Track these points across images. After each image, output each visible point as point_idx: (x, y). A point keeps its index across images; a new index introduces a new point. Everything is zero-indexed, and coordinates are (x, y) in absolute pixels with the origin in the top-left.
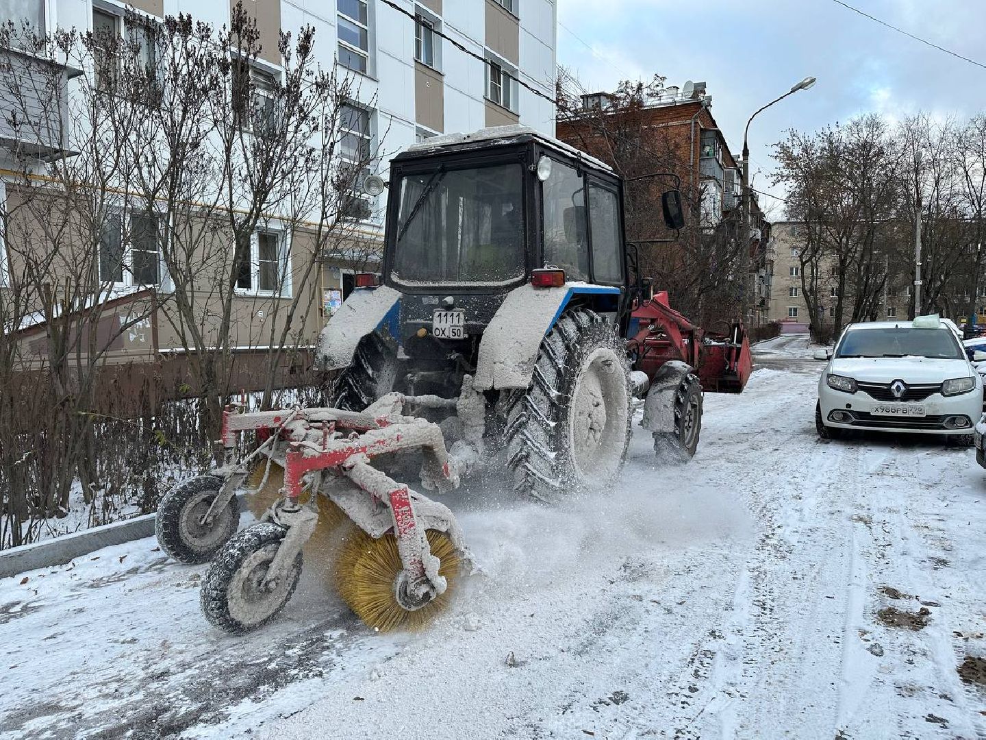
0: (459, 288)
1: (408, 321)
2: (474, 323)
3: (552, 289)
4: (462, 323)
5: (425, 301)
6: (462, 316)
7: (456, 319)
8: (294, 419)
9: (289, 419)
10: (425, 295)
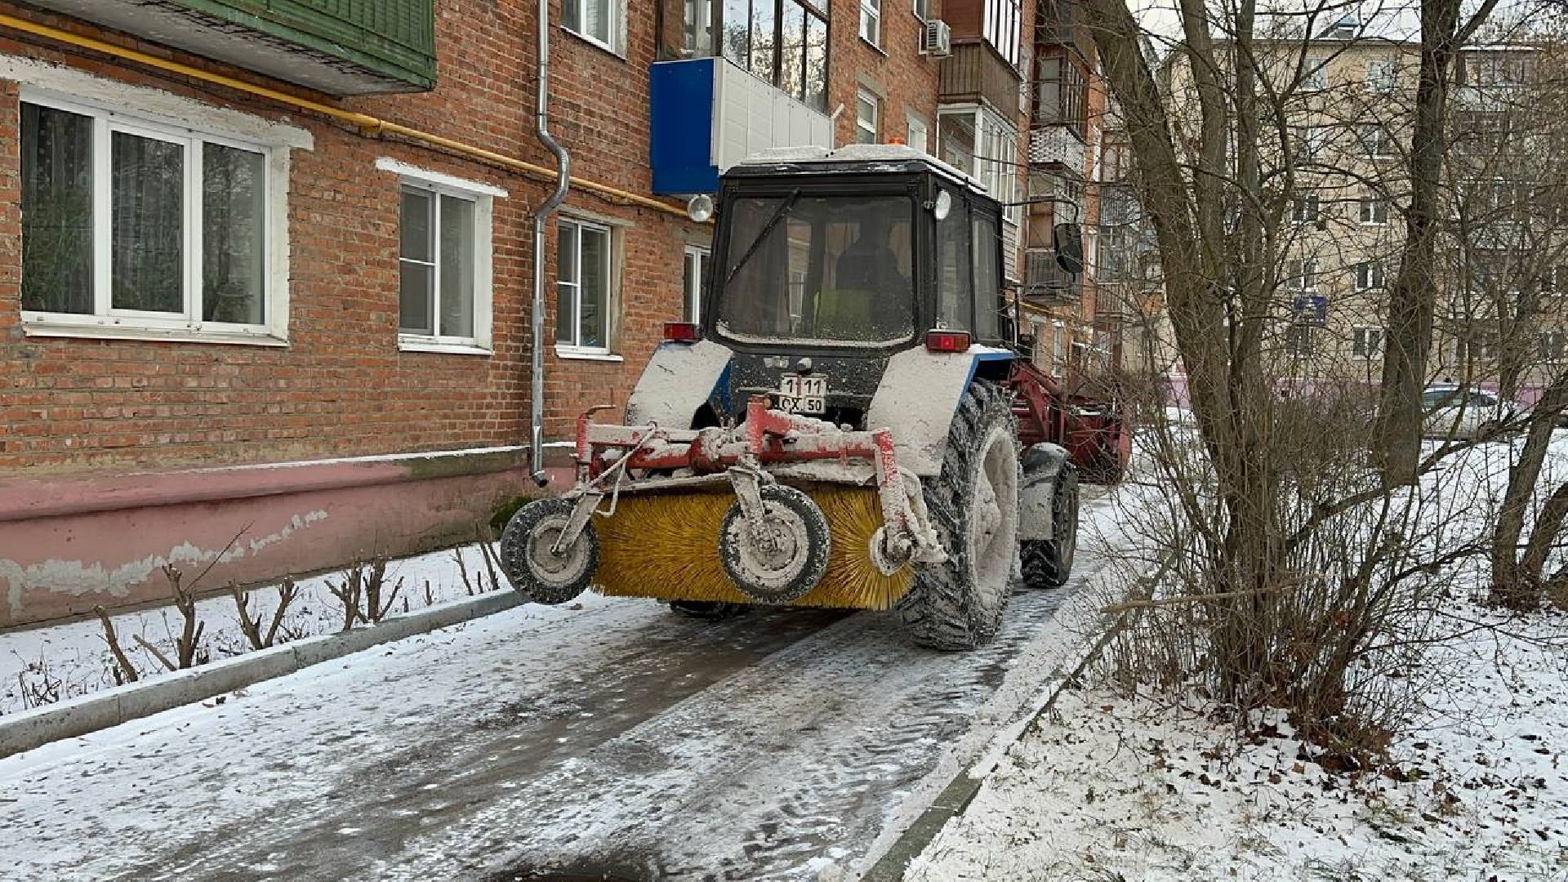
0: (820, 348)
1: (742, 388)
2: (842, 393)
3: (953, 354)
4: (823, 392)
5: (768, 362)
6: (824, 385)
7: (814, 388)
8: (653, 437)
9: (648, 436)
10: (769, 355)
